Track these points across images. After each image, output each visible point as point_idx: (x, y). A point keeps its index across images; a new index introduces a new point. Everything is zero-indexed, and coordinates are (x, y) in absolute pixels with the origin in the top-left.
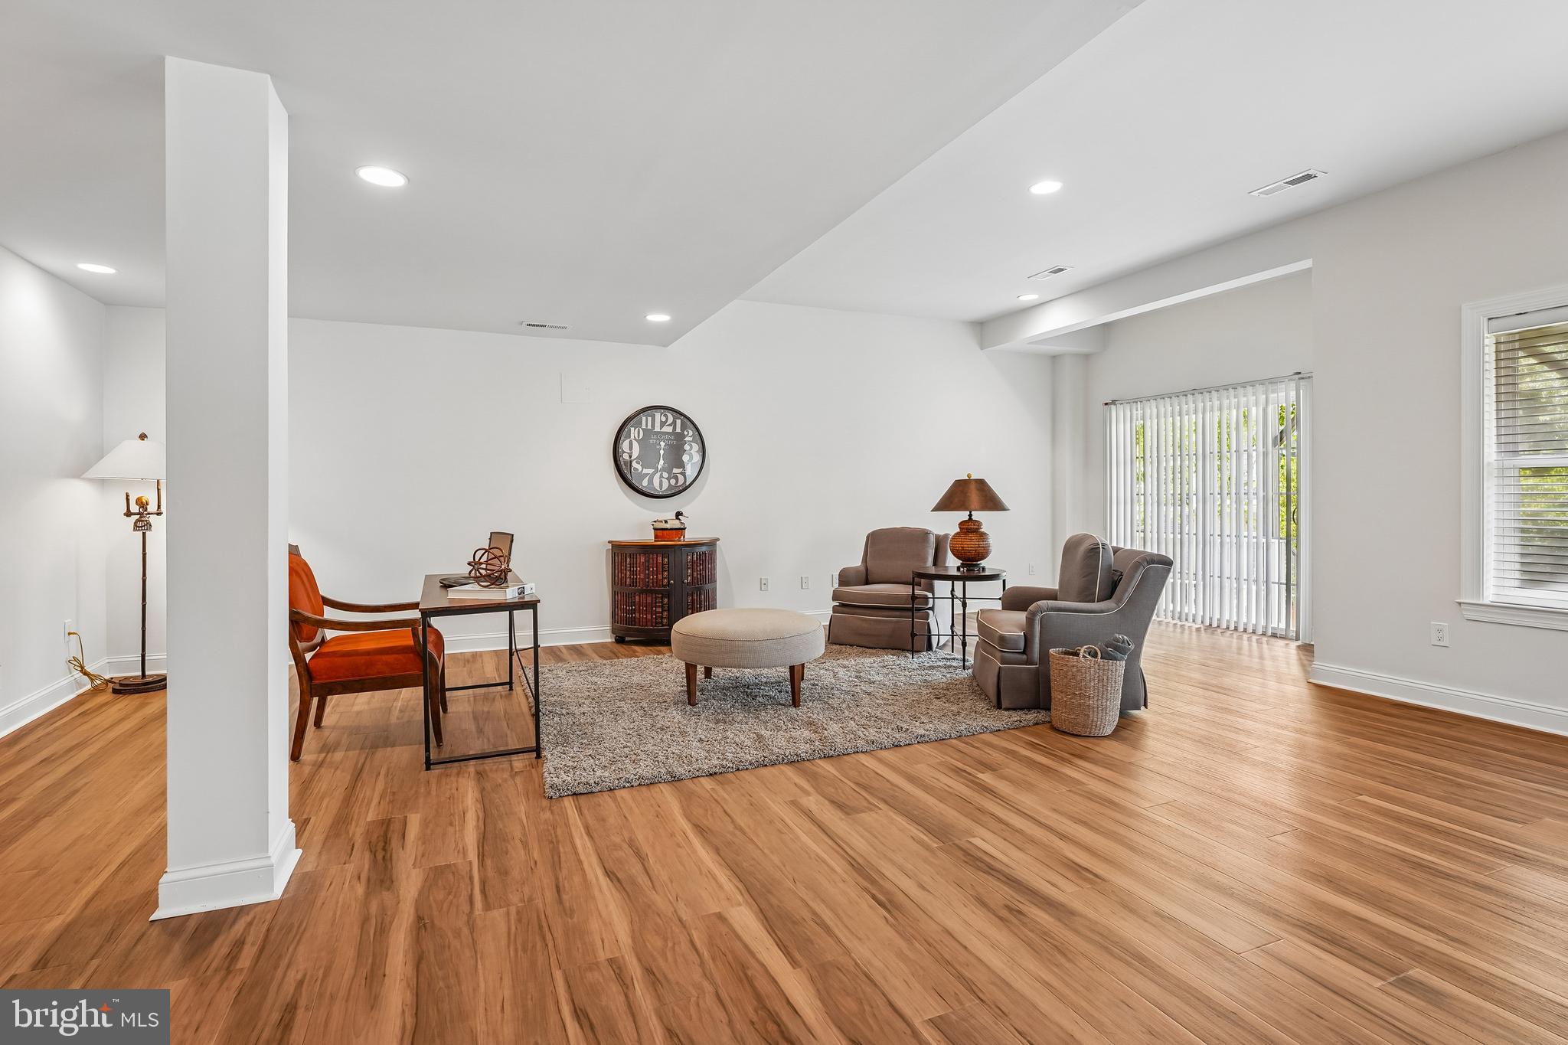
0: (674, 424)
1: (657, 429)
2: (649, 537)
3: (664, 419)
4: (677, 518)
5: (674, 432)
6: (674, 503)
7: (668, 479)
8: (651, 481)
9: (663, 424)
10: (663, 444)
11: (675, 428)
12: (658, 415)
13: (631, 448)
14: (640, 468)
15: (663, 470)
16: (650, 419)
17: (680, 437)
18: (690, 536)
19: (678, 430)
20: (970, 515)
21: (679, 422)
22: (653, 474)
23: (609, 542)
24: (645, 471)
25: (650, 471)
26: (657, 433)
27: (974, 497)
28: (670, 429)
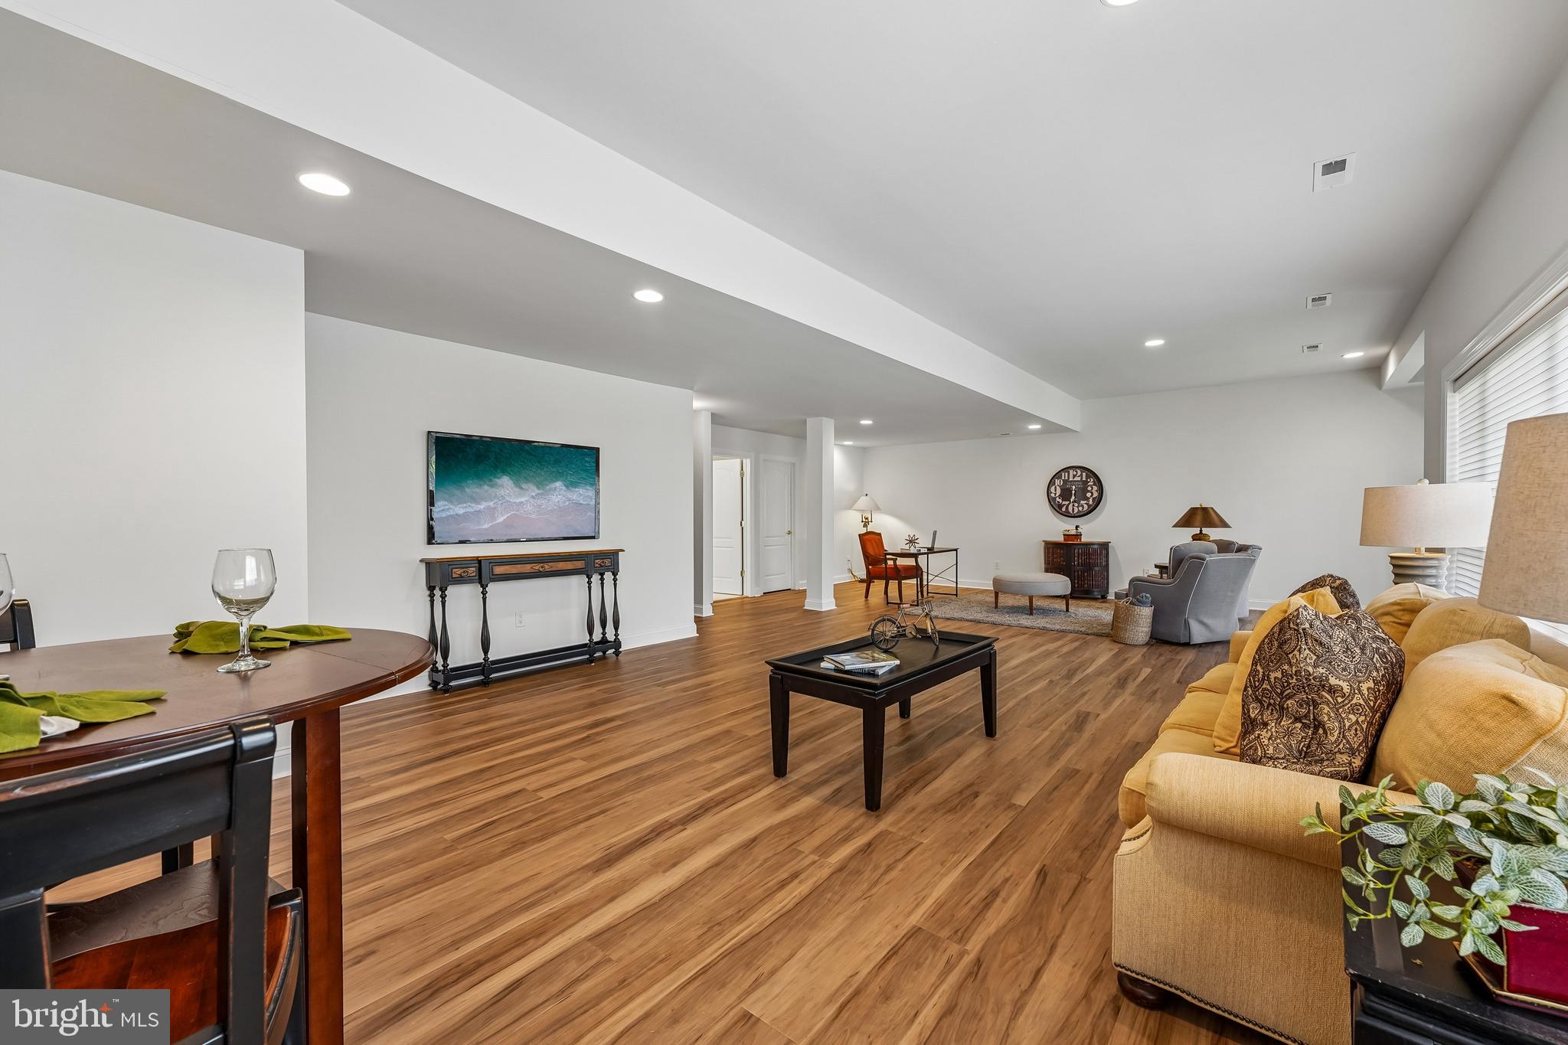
0: (1081, 475)
1: (1071, 479)
2: (1061, 539)
3: (1075, 473)
4: (1077, 529)
5: (1081, 480)
6: (1077, 521)
7: (1078, 507)
8: (1067, 508)
9: (1074, 476)
10: (1074, 487)
11: (1082, 478)
12: (1071, 471)
13: (1056, 491)
14: (1060, 501)
15: (1075, 501)
16: (1066, 474)
17: (1085, 483)
18: (1084, 539)
19: (1084, 479)
20: (1201, 531)
21: (1084, 474)
22: (1069, 504)
23: (1044, 541)
24: (1064, 503)
25: (1067, 503)
26: (1071, 481)
27: (1199, 518)
28: (1079, 479)
